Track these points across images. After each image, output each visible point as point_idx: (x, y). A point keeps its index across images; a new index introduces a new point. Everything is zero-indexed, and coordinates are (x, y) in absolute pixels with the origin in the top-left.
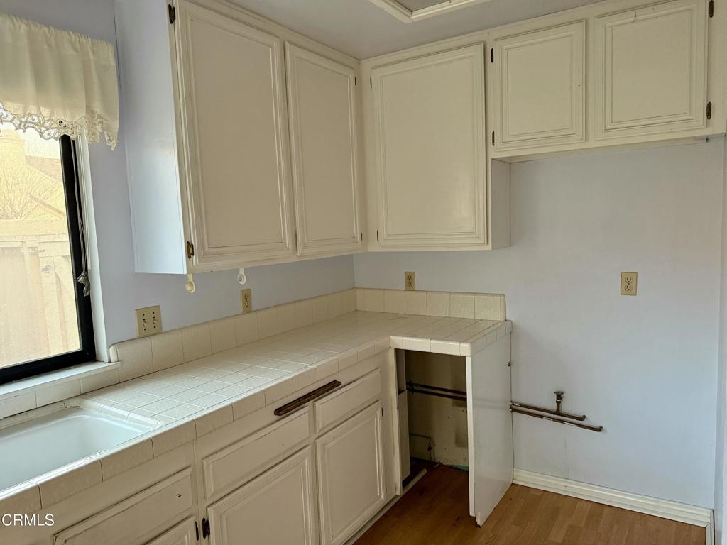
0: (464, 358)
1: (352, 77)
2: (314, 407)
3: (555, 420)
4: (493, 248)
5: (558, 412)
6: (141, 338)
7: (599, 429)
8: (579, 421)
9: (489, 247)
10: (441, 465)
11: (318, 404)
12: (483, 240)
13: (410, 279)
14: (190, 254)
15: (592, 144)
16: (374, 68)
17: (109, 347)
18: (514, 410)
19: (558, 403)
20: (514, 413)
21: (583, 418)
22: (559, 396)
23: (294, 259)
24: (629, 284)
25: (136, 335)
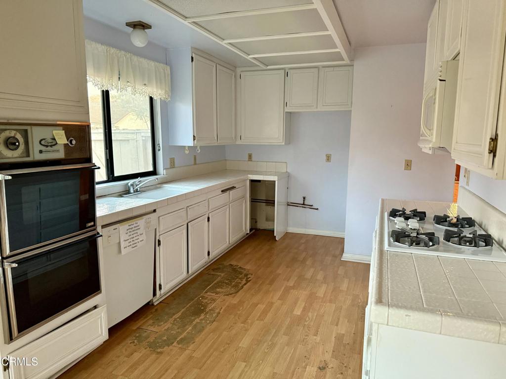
0: (275, 181)
1: (234, 74)
2: (229, 193)
3: (302, 207)
4: (285, 144)
5: (304, 204)
6: (170, 168)
7: (317, 209)
8: (311, 207)
9: (284, 144)
10: (260, 229)
11: (231, 192)
12: (281, 141)
13: (250, 156)
14: (194, 140)
15: (319, 109)
16: (242, 71)
17: (164, 169)
18: (288, 205)
19: (304, 201)
20: (289, 206)
21: (312, 206)
22: (304, 198)
23: (216, 144)
24: (328, 158)
25: (169, 167)
